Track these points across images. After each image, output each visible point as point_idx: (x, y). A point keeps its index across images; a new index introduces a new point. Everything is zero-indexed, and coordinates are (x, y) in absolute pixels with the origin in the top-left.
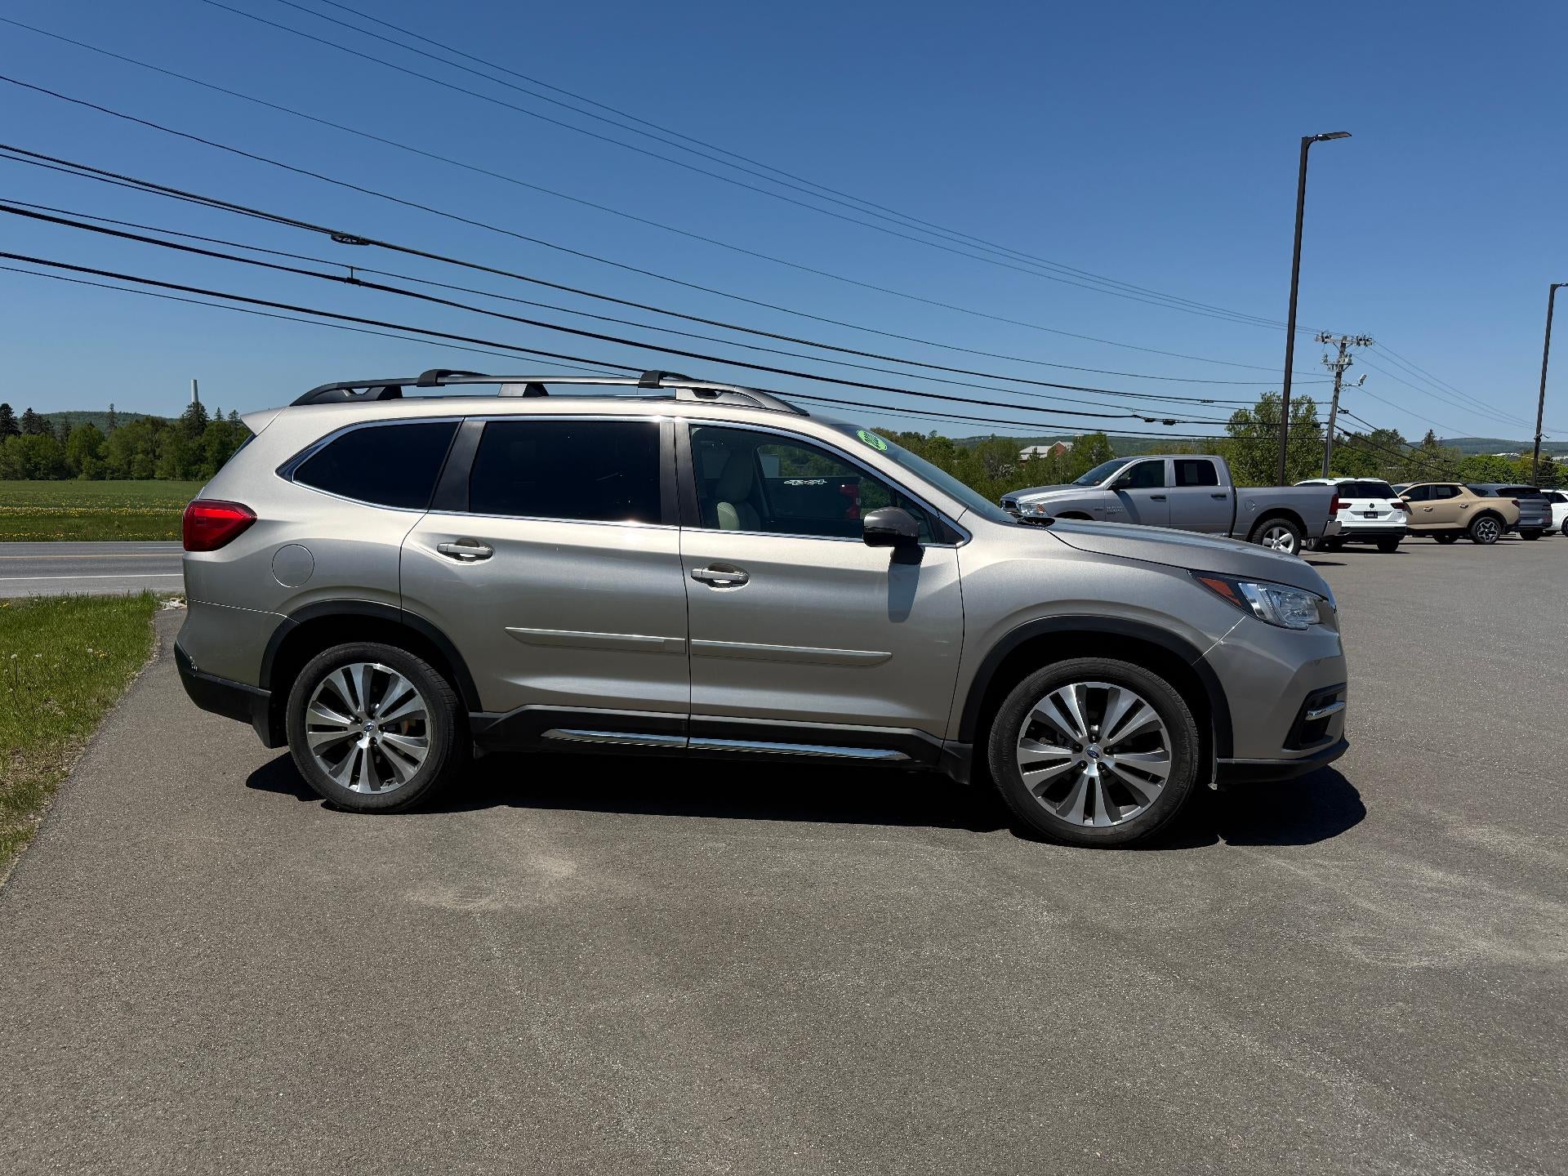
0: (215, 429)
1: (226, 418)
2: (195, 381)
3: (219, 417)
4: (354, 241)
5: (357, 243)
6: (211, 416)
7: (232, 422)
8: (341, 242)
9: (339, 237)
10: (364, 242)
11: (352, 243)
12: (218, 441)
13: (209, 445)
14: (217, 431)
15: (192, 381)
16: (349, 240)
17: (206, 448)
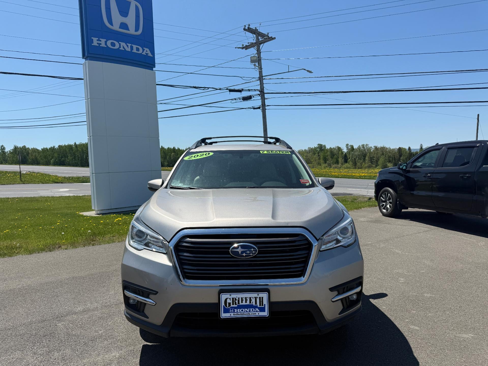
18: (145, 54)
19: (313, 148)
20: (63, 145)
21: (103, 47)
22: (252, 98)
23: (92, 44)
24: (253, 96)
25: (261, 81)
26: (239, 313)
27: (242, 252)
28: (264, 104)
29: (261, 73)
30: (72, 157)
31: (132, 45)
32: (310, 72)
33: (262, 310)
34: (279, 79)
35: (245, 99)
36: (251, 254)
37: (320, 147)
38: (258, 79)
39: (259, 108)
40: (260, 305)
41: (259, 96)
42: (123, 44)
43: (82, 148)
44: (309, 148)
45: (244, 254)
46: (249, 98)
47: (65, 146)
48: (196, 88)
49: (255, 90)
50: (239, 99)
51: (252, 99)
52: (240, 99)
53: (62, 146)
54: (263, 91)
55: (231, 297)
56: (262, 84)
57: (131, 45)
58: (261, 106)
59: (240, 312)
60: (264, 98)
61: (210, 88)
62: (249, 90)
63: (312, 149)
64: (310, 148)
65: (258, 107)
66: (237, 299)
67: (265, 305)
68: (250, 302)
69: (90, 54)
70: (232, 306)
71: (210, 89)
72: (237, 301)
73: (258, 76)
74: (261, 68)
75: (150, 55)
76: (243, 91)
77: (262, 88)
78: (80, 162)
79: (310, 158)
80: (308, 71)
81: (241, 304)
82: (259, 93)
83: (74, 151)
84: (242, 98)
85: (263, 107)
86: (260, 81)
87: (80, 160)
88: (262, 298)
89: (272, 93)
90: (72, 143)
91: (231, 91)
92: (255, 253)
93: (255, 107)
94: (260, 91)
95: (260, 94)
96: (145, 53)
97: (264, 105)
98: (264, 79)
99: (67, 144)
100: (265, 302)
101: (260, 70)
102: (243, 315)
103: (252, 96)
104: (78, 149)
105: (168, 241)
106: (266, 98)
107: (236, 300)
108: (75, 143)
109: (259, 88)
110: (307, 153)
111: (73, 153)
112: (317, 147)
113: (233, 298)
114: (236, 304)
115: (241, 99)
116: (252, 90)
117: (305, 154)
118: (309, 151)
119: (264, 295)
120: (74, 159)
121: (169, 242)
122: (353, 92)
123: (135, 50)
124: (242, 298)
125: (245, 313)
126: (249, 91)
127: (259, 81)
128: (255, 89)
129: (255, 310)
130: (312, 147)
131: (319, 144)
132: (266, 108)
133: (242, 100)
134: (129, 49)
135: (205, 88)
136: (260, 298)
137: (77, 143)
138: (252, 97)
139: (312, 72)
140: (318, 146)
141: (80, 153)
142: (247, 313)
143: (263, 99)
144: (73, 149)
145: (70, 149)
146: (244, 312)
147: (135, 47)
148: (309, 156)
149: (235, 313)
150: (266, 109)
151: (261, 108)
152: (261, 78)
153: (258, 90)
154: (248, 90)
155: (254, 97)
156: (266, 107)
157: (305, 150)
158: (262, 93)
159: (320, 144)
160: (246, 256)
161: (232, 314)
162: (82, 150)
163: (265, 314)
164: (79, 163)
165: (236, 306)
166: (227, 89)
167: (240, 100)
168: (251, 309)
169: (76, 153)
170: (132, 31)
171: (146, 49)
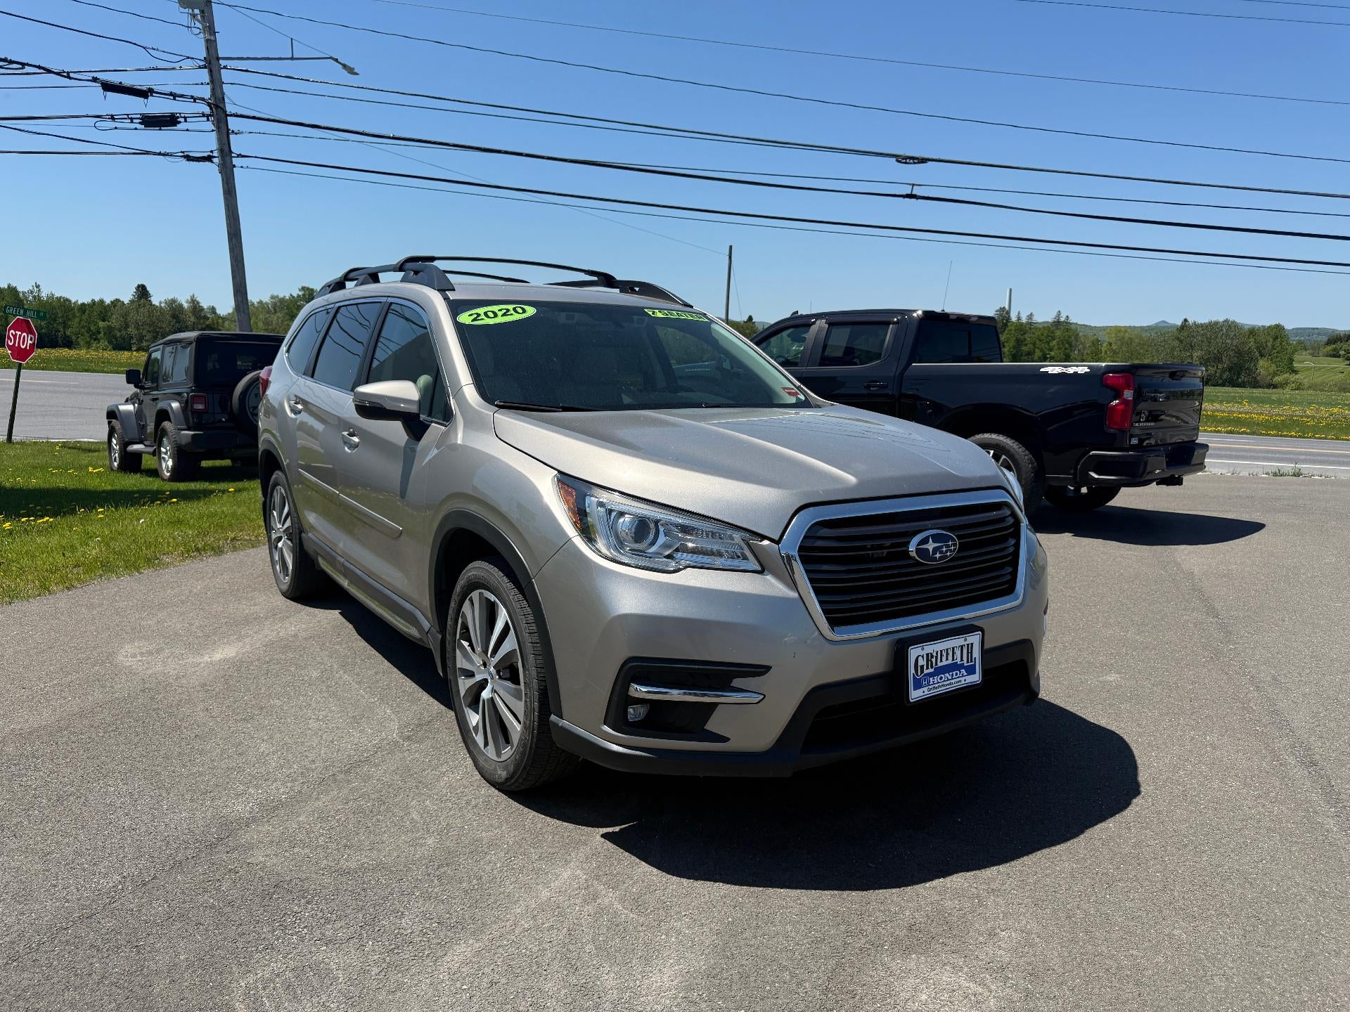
0: (1013, 328)
1: (1024, 320)
2: (1011, 290)
3: (1019, 318)
4: (916, 161)
5: (919, 163)
6: (1014, 318)
7: (1027, 323)
8: (906, 163)
9: (903, 159)
10: (923, 161)
11: (915, 163)
12: (1014, 338)
13: (1007, 342)
14: (1015, 330)
15: (1008, 290)
16: (911, 161)
17: (1005, 344)
19: (287, 298)
22: (180, 122)
24: (185, 118)
25: (215, 74)
26: (936, 686)
27: (935, 550)
28: (226, 149)
29: (211, 45)
32: (351, 71)
33: (971, 670)
34: (276, 75)
35: (151, 122)
36: (948, 554)
37: (307, 297)
38: (203, 63)
39: (209, 159)
40: (968, 662)
41: (205, 119)
44: (272, 297)
45: (938, 555)
46: (169, 121)
49: (192, 97)
50: (129, 121)
51: (179, 126)
52: (132, 119)
54: (221, 105)
55: (924, 653)
56: (216, 83)
58: (214, 155)
59: (938, 683)
60: (228, 130)
61: (28, 65)
62: (174, 96)
63: (282, 300)
64: (277, 297)
65: (206, 155)
66: (935, 654)
67: (975, 658)
68: (953, 660)
70: (926, 671)
71: (28, 69)
72: (934, 660)
73: (203, 54)
74: (210, 29)
76: (152, 96)
77: (219, 95)
79: (278, 327)
80: (344, 66)
81: (940, 664)
82: (207, 110)
84: (139, 116)
85: (225, 159)
86: (211, 71)
88: (972, 644)
89: (254, 118)
91: (108, 87)
92: (955, 549)
93: (191, 154)
94: (209, 105)
95: (210, 115)
97: (225, 152)
98: (225, 67)
100: (976, 653)
101: (208, 37)
102: (940, 689)
103: (178, 117)
105: (776, 538)
106: (233, 131)
107: (932, 656)
109: (206, 92)
110: (269, 312)
112: (299, 296)
113: (927, 655)
114: (932, 667)
115: (135, 121)
116: (182, 96)
117: (261, 316)
118: (275, 305)
119: (975, 639)
121: (778, 542)
122: (506, 152)
124: (941, 651)
125: (945, 683)
126: (175, 99)
127: (206, 71)
128: (195, 95)
129: (960, 672)
130: (281, 296)
131: (303, 289)
132: (235, 161)
133: (140, 123)
135: (11, 62)
136: (968, 645)
138: (179, 120)
139: (356, 71)
140: (300, 293)
142: (948, 682)
143: (225, 132)
146: (944, 681)
148: (274, 322)
149: (930, 687)
150: (234, 166)
151: (216, 160)
152: (212, 63)
153: (203, 99)
154: (171, 94)
155: (186, 121)
156: (233, 159)
157: (261, 302)
158: (218, 111)
159: (308, 289)
160: (941, 558)
161: (925, 689)
163: (976, 678)
165: (933, 670)
166: (95, 80)
167: (132, 122)
168: (954, 673)
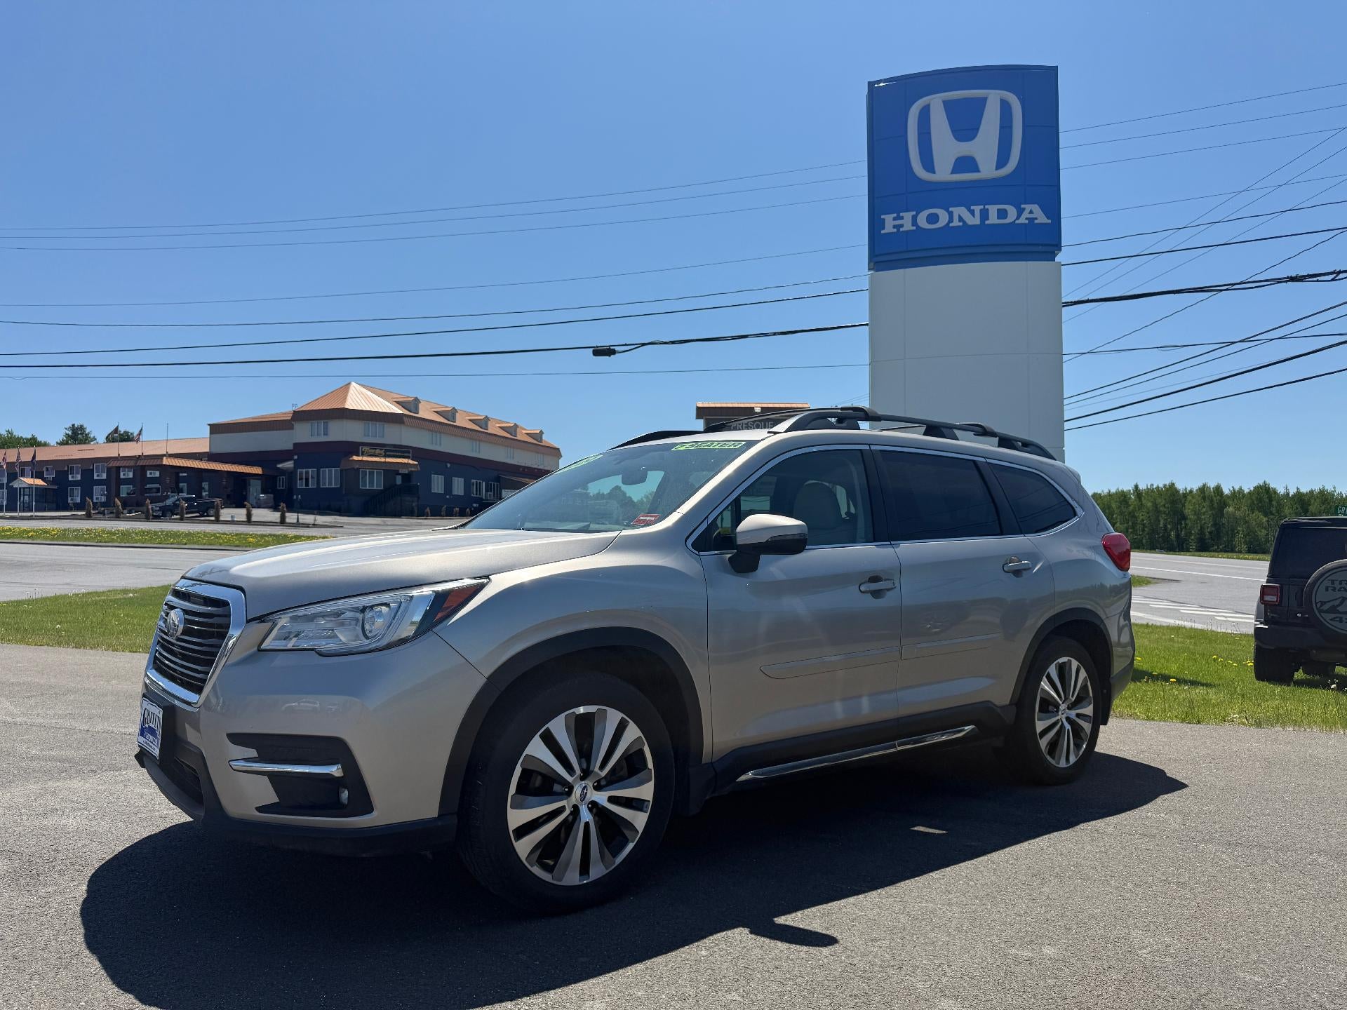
18: (1027, 222)
20: (1105, 492)
21: (907, 232)
23: (883, 232)
30: (1125, 525)
31: (986, 207)
42: (959, 211)
43: (1155, 499)
47: (1109, 494)
48: (1302, 281)
53: (1100, 494)
57: (982, 207)
69: (877, 256)
75: (1042, 219)
78: (1147, 537)
83: (1131, 508)
87: (1148, 534)
90: (1128, 487)
96: (1026, 219)
99: (1113, 491)
104: (1144, 502)
108: (1136, 486)
111: (1130, 513)
120: (1130, 530)
123: (993, 219)
134: (974, 221)
137: (1142, 487)
141: (1148, 513)
144: (1130, 503)
145: (1121, 503)
147: (993, 210)
162: (1155, 505)
164: (1144, 541)
169: (1137, 515)
170: (988, 169)
171: (1028, 207)
